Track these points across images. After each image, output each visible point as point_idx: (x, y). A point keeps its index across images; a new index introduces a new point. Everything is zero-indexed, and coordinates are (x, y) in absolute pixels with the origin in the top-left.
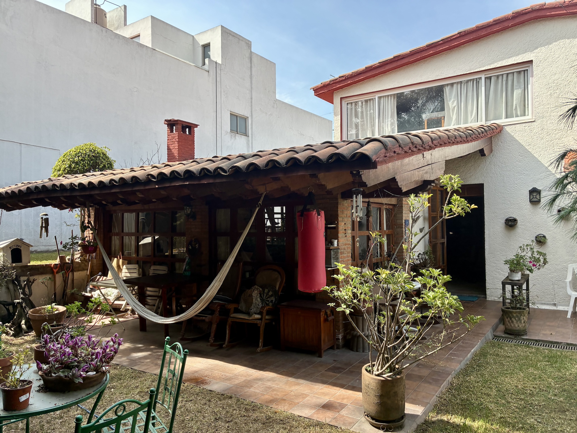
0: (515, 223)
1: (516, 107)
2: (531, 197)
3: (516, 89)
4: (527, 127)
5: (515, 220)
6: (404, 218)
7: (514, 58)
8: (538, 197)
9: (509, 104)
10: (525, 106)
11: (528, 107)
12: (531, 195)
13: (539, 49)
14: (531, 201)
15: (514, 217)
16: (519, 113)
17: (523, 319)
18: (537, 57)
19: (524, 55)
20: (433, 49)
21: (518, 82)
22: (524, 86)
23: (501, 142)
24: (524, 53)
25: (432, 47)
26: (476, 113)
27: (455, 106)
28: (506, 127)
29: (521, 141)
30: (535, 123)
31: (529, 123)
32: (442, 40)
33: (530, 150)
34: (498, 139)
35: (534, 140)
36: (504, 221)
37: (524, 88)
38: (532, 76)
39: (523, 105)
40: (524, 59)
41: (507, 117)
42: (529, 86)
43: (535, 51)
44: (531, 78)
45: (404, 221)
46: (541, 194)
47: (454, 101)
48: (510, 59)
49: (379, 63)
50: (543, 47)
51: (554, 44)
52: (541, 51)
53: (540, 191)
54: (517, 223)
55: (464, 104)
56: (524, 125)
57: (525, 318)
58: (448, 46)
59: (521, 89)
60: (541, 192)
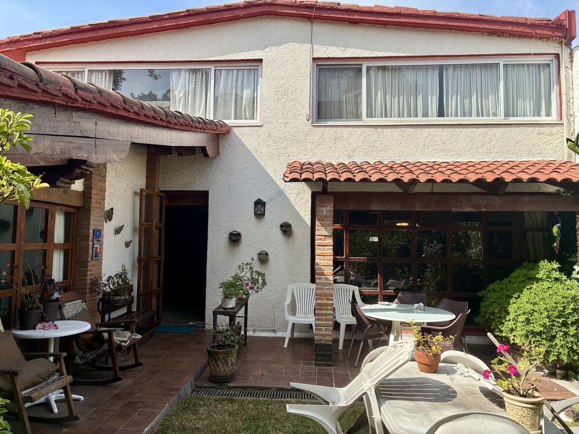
0: (239, 238)
1: (245, 108)
2: (256, 210)
3: (246, 88)
4: (254, 132)
5: (239, 235)
6: (92, 227)
7: (244, 53)
8: (262, 210)
9: (239, 103)
10: (254, 109)
11: (257, 110)
12: (256, 207)
13: (269, 48)
14: (256, 214)
15: (239, 231)
16: (248, 115)
17: (231, 360)
18: (267, 57)
19: (255, 52)
20: (158, 23)
21: (248, 81)
22: (253, 86)
23: (229, 145)
24: (254, 50)
25: (157, 21)
26: (204, 108)
27: (182, 97)
28: (234, 129)
29: (248, 147)
30: (262, 128)
31: (257, 128)
32: (168, 14)
33: (257, 158)
34: (226, 141)
35: (261, 146)
36: (227, 236)
37: (253, 90)
38: (262, 78)
39: (252, 108)
40: (254, 56)
41: (236, 118)
42: (259, 88)
43: (265, 50)
44: (260, 79)
45: (91, 231)
46: (266, 207)
47: (180, 91)
48: (240, 54)
49: (89, 25)
50: (274, 47)
51: (283, 46)
52: (271, 51)
53: (265, 203)
54: (241, 238)
55: (191, 96)
56: (252, 128)
57: (232, 359)
58: (175, 24)
59: (250, 89)
60: (266, 205)
